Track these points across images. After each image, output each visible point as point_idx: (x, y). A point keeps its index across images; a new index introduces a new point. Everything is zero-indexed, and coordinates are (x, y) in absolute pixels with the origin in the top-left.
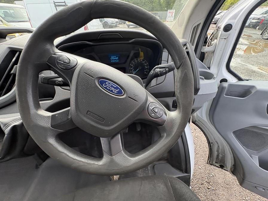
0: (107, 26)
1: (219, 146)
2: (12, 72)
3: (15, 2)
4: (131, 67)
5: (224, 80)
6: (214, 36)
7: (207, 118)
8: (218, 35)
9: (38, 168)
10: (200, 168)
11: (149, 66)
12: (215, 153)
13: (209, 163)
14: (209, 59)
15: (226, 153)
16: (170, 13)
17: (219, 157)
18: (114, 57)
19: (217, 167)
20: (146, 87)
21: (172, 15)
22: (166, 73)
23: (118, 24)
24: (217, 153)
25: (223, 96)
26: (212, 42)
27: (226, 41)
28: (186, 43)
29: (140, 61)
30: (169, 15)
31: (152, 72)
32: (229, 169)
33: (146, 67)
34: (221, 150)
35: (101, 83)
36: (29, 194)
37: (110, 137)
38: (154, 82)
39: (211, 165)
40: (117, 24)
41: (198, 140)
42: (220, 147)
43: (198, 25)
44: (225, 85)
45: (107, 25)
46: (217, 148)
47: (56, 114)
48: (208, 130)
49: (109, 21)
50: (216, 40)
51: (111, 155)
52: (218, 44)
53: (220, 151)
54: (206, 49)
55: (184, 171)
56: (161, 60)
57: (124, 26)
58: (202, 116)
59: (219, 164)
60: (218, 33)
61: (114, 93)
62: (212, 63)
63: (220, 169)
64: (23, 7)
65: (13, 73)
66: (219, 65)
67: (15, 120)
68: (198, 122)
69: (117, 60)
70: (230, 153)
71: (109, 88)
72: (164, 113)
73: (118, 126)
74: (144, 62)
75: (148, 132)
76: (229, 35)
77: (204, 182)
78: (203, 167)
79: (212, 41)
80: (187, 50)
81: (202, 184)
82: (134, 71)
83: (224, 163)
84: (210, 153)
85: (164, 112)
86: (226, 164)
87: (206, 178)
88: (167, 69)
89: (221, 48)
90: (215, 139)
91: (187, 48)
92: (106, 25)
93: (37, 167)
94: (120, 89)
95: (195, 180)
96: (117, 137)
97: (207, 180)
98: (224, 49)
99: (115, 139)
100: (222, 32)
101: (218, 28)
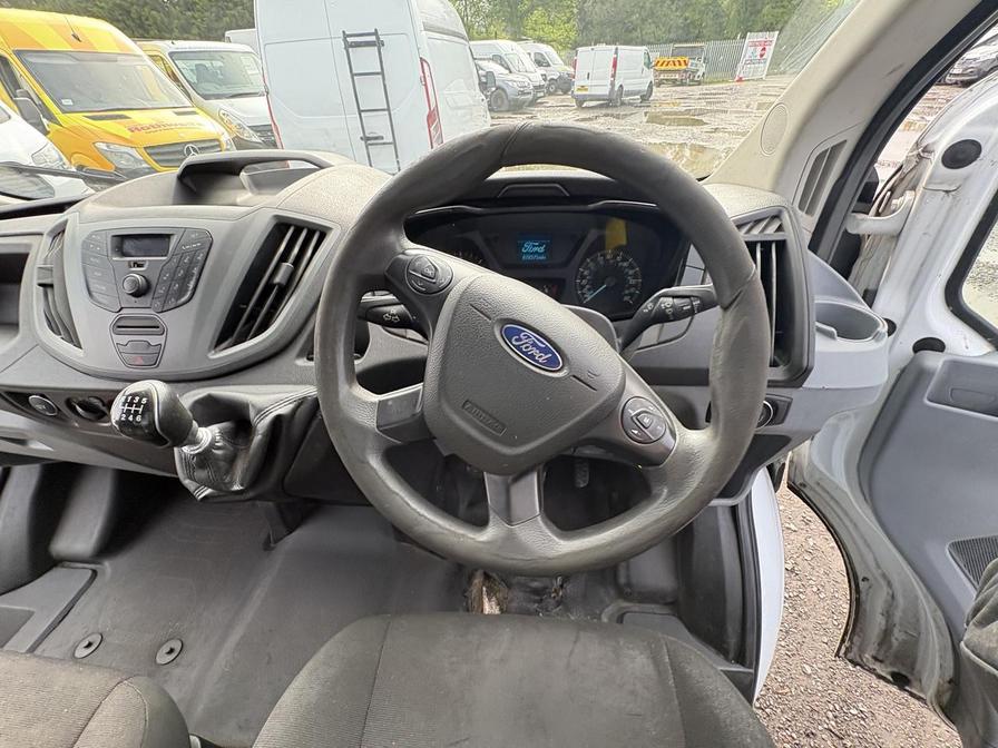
0: (503, 102)
1: (893, 597)
2: (277, 280)
3: (227, 34)
4: (583, 277)
5: (932, 345)
6: (905, 179)
7: (848, 479)
8: (921, 175)
9: (273, 548)
10: (809, 672)
11: (643, 278)
12: (876, 623)
13: (845, 654)
14: (878, 259)
15: (923, 630)
16: (755, 45)
17: (893, 640)
18: (534, 246)
19: (880, 677)
20: (624, 349)
21: (762, 56)
22: (691, 313)
23: (542, 94)
24: (884, 622)
25: (922, 402)
26: (894, 201)
27: (949, 199)
28: (780, 212)
29: (611, 261)
30: (749, 54)
31: (648, 306)
32: (930, 694)
33: (632, 282)
34: (904, 611)
35: (508, 334)
36: (249, 613)
37: (510, 474)
38: (651, 335)
39: (855, 664)
40: (539, 95)
41: (814, 563)
42: (900, 600)
43: (836, 149)
44: (934, 361)
45: (502, 97)
46: (886, 601)
47: (388, 400)
48: (851, 528)
49: (510, 83)
50: (909, 195)
51: (510, 522)
52: (916, 210)
53: (898, 614)
54: (866, 224)
55: (731, 655)
56: (684, 266)
57: (563, 101)
58: (829, 468)
59: (890, 669)
60: (921, 167)
61: (537, 361)
62: (887, 276)
63: (894, 689)
64: (249, 49)
65: (279, 284)
66: (915, 287)
67: (279, 402)
68: (815, 491)
69: (540, 254)
70: (938, 627)
71: (527, 348)
72: (668, 431)
73: (538, 448)
74: (625, 264)
75: (615, 495)
76: (966, 179)
77: (820, 728)
78: (823, 673)
79: (895, 194)
80: (779, 236)
81: (808, 735)
82: (589, 290)
83: (913, 669)
84: (853, 617)
85: (670, 430)
86: (919, 672)
87: (830, 715)
88: (697, 303)
89: (928, 226)
90: (878, 566)
91: (780, 228)
92: (499, 102)
93: (268, 546)
94: (555, 353)
95: (779, 711)
96: (528, 478)
97: (833, 723)
98: (940, 231)
99: (523, 483)
100: (936, 167)
101: (923, 151)
